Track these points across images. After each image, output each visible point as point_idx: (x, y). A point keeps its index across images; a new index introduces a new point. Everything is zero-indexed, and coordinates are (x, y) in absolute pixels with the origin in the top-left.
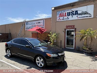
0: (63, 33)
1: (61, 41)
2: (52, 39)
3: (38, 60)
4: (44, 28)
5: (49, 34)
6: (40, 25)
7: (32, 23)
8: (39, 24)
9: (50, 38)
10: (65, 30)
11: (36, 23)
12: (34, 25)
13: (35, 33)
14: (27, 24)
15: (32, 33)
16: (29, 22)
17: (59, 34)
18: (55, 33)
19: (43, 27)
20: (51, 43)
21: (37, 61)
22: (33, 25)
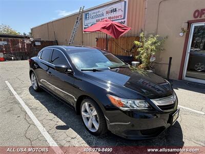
0: (181, 34)
1: (171, 58)
2: (142, 54)
3: (86, 111)
4: (126, 24)
5: (138, 38)
6: (117, 17)
7: (96, 13)
8: (113, 15)
9: (139, 49)
10: (189, 24)
11: (107, 13)
12: (103, 17)
13: (104, 39)
14: (86, 18)
15: (97, 38)
16: (90, 13)
17: (167, 37)
18: (154, 36)
19: (123, 20)
20: (141, 63)
21: (83, 113)
22: (100, 18)
